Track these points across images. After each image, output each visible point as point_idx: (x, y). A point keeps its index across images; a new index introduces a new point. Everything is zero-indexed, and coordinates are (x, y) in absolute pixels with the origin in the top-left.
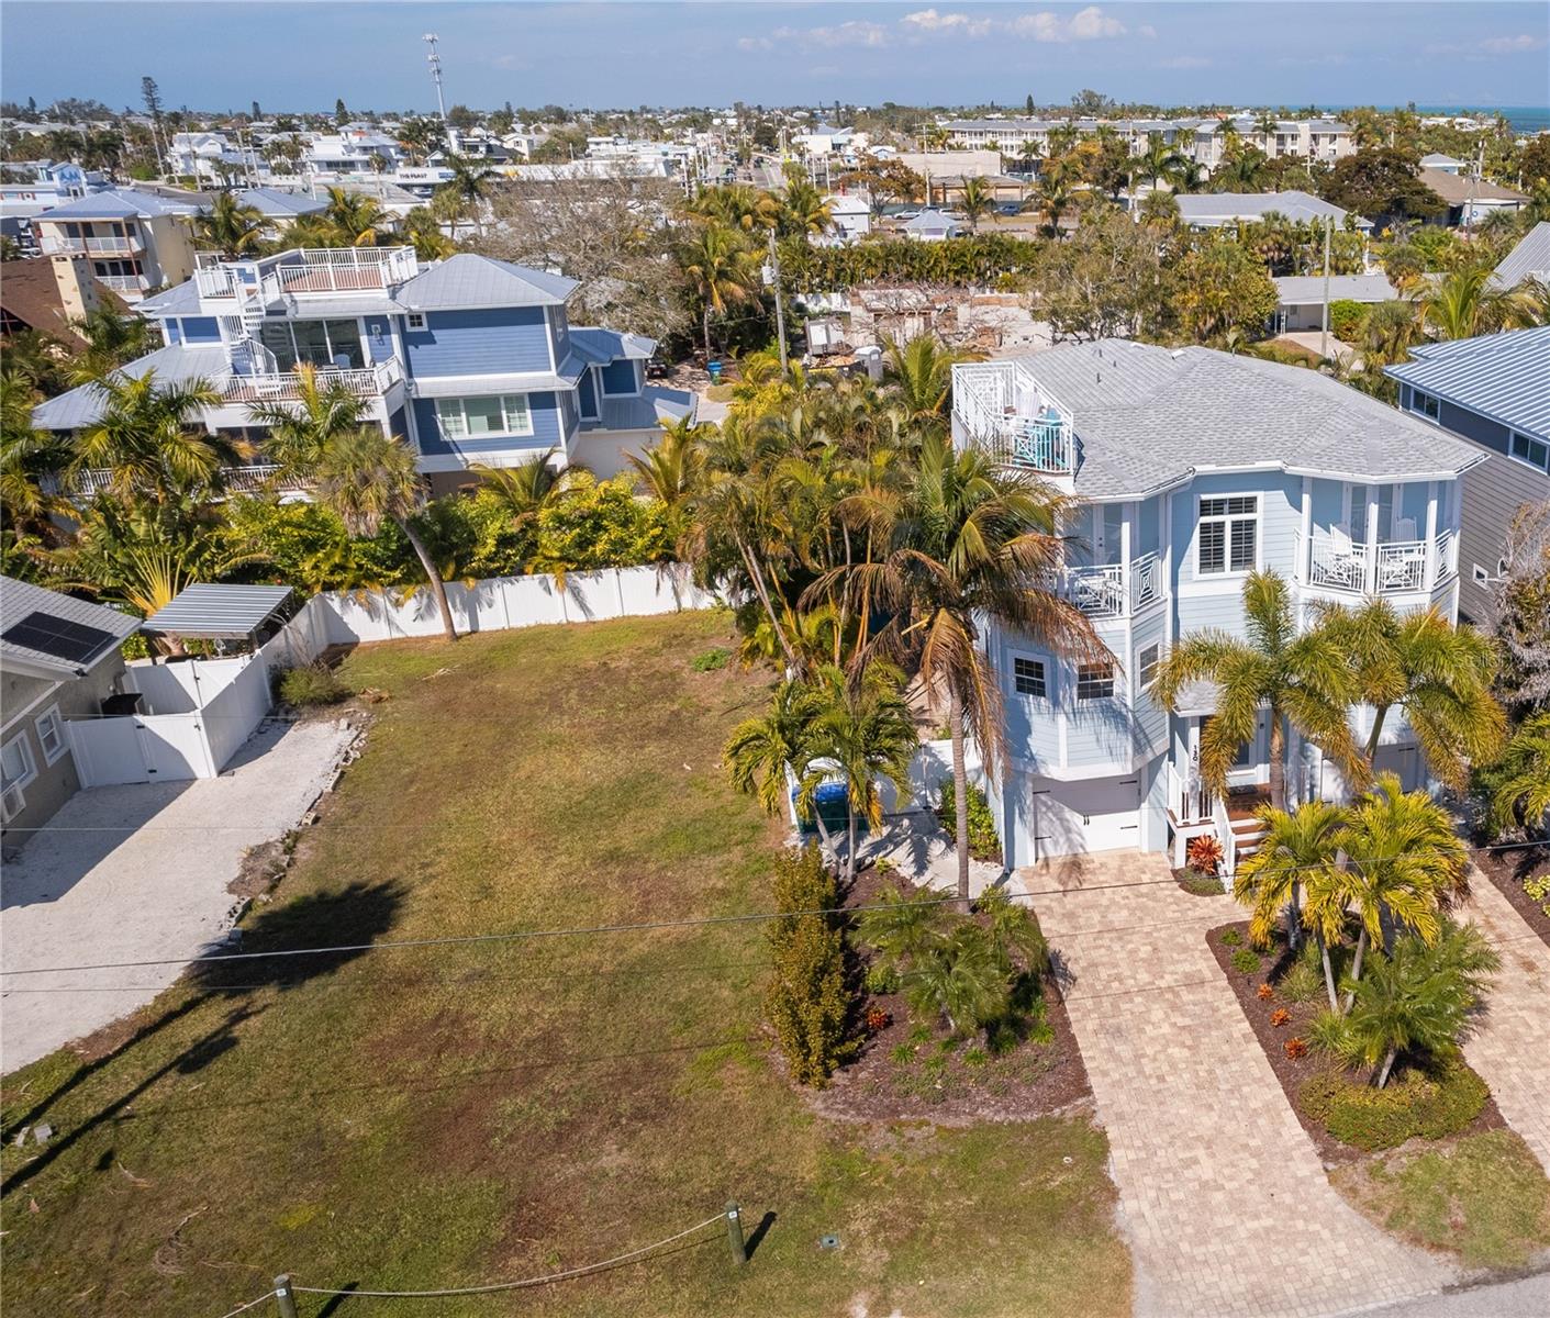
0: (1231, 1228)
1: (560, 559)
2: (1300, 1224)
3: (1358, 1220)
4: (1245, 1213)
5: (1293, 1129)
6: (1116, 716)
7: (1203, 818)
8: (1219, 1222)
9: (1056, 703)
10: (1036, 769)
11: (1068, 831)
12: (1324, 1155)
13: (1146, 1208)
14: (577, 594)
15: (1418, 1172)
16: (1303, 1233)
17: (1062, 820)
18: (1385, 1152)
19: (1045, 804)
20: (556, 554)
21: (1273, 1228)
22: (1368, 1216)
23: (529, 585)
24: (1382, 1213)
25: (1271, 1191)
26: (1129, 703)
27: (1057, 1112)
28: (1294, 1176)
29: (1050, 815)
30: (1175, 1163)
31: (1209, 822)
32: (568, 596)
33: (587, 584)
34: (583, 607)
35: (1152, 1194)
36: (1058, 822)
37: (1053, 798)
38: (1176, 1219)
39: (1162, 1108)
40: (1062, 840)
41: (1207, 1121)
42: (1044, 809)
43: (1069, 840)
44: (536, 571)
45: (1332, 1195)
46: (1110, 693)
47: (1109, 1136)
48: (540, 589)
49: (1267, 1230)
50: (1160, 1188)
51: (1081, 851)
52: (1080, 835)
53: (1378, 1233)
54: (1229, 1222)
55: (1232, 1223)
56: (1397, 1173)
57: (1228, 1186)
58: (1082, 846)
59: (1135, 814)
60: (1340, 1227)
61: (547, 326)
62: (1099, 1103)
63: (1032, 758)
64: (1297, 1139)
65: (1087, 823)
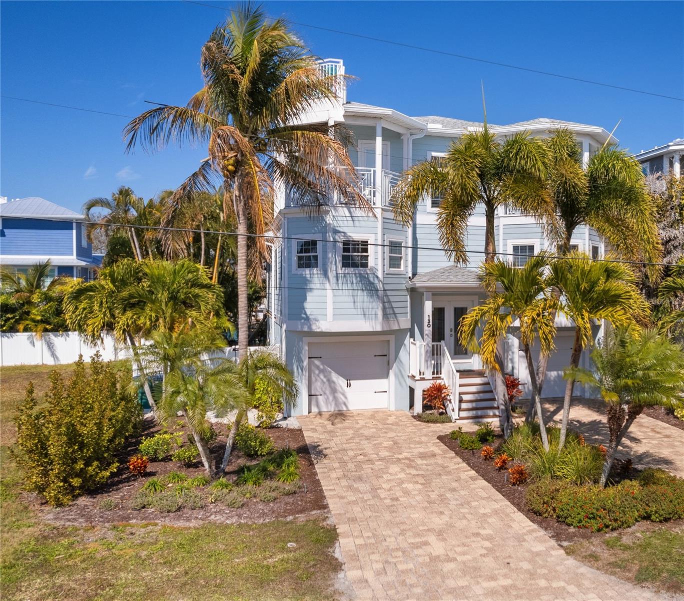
0: (467, 587)
1: (42, 321)
2: (543, 583)
3: (604, 578)
4: (480, 576)
5: (521, 522)
6: (370, 287)
7: (435, 376)
8: (451, 583)
9: (325, 274)
10: (310, 327)
11: (334, 391)
12: (557, 537)
13: (369, 575)
14: (50, 346)
15: (655, 541)
16: (546, 588)
17: (330, 381)
18: (617, 532)
19: (318, 367)
20: (39, 318)
21: (513, 586)
22: (613, 573)
23: (21, 338)
24: (629, 571)
25: (507, 561)
26: (380, 274)
27: (290, 518)
28: (530, 551)
29: (322, 377)
30: (404, 545)
31: (439, 378)
32: (45, 347)
33: (58, 341)
34: (53, 355)
35: (379, 566)
36: (327, 383)
37: (323, 364)
38: (403, 583)
39: (394, 514)
40: (331, 398)
41: (438, 522)
42: (317, 372)
43: (335, 398)
44: (26, 330)
45: (571, 562)
46: (365, 265)
47: (338, 531)
48: (28, 342)
49: (506, 589)
50: (387, 562)
51: (345, 408)
52: (343, 394)
53: (629, 586)
54: (462, 583)
55: (466, 583)
56: (634, 543)
57: (459, 558)
58: (345, 404)
59: (384, 381)
60: (587, 583)
61: (74, 232)
62: (333, 513)
63: (307, 319)
64: (527, 529)
65: (349, 385)
